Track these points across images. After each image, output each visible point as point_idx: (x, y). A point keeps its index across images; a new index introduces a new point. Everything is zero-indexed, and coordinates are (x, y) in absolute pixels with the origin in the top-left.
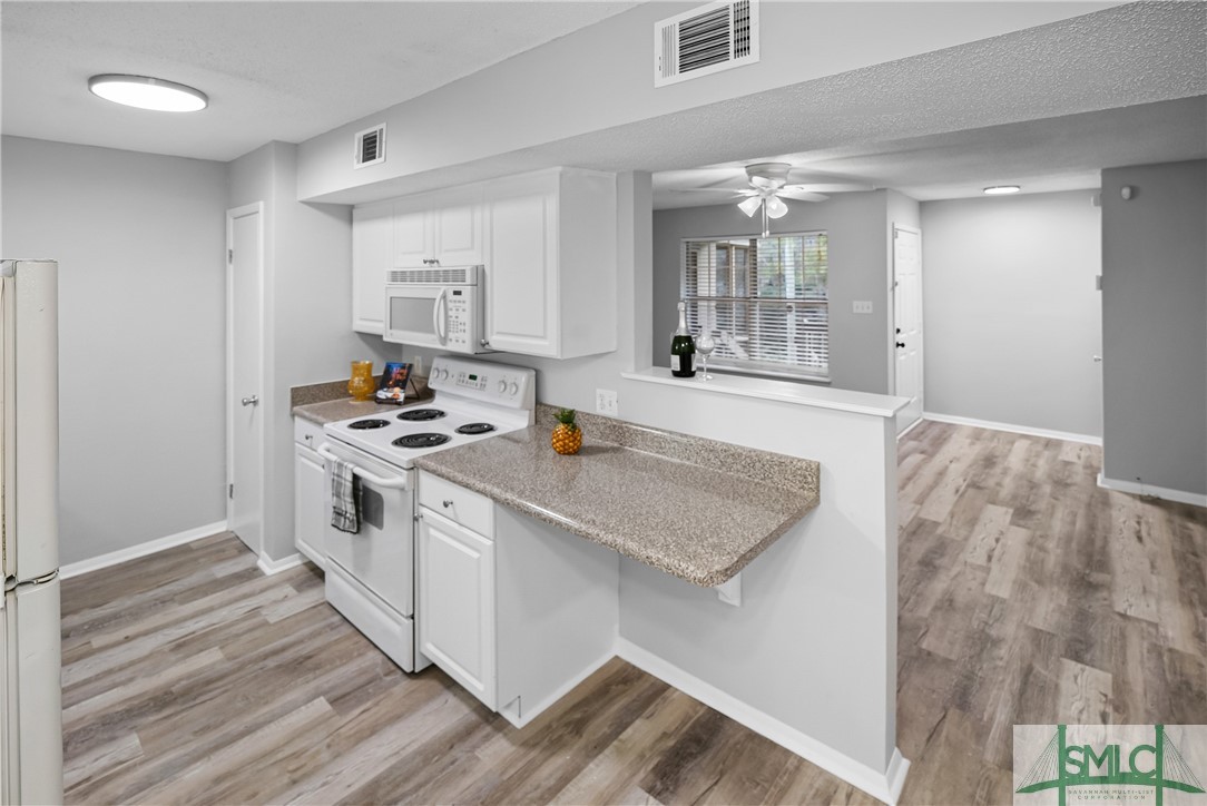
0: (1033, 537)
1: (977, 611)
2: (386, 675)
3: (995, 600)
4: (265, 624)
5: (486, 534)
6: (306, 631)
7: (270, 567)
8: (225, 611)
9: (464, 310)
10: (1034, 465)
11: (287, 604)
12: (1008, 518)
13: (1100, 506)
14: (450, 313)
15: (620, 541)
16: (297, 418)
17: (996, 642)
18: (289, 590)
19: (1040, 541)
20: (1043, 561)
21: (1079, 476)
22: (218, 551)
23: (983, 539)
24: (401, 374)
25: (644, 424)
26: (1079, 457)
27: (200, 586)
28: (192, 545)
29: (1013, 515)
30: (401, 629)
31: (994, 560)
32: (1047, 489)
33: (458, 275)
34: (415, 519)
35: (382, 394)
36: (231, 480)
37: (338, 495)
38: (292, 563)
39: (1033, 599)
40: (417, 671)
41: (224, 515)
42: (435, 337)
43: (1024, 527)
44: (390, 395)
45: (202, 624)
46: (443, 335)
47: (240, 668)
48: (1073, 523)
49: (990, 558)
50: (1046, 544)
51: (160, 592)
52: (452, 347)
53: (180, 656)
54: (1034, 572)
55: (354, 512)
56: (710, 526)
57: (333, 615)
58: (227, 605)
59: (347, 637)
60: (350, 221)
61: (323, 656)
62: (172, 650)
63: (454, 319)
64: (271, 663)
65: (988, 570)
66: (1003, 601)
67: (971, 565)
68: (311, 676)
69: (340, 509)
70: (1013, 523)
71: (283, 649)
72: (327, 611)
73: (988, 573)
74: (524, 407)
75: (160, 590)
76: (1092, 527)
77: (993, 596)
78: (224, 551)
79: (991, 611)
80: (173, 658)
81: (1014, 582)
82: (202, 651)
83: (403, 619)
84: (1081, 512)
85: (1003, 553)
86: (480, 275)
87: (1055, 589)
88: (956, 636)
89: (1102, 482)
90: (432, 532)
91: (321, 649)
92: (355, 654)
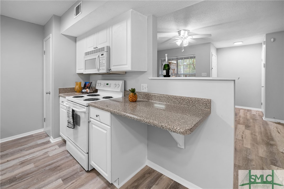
0: (252, 132)
1: (243, 152)
2: (80, 172)
3: (247, 149)
4: (49, 156)
5: (109, 125)
6: (59, 159)
7: (53, 140)
8: (38, 153)
9: (104, 60)
10: (246, 115)
11: (56, 151)
12: (244, 128)
13: (266, 125)
14: (100, 61)
15: (151, 121)
16: (60, 97)
17: (251, 160)
18: (57, 147)
19: (254, 133)
20: (256, 138)
21: (258, 118)
22: (40, 137)
23: (239, 133)
24: (89, 85)
25: (155, 93)
26: (257, 114)
27: (33, 146)
28: (33, 135)
29: (245, 127)
30: (85, 157)
31: (244, 138)
32: (251, 121)
33: (102, 49)
34: (89, 122)
35: (83, 91)
36: (45, 117)
37: (68, 117)
38: (59, 140)
39: (257, 148)
40: (89, 170)
41: (43, 127)
42: (96, 70)
43: (248, 130)
44: (85, 91)
45: (31, 157)
46: (98, 68)
47: (38, 170)
48: (261, 129)
49: (242, 138)
50: (256, 134)
51: (21, 147)
52: (101, 72)
53: (22, 166)
54: (255, 141)
55: (72, 122)
56: (180, 117)
57: (68, 154)
58: (39, 151)
59: (71, 160)
60: (76, 41)
61: (63, 166)
62: (20, 164)
63: (101, 63)
64: (47, 168)
65: (243, 141)
66: (249, 149)
67: (238, 139)
68: (58, 172)
69: (69, 121)
70: (245, 129)
71: (52, 164)
72: (66, 153)
73: (243, 142)
74: (121, 91)
75: (22, 147)
76: (266, 130)
77: (246, 148)
78: (41, 136)
79: (247, 152)
80: (19, 167)
81: (251, 144)
82: (28, 164)
83: (85, 154)
84: (262, 126)
85: (246, 136)
86: (109, 49)
87: (262, 146)
88: (240, 159)
89: (265, 119)
90: (93, 126)
91: (63, 164)
92: (72, 165)
